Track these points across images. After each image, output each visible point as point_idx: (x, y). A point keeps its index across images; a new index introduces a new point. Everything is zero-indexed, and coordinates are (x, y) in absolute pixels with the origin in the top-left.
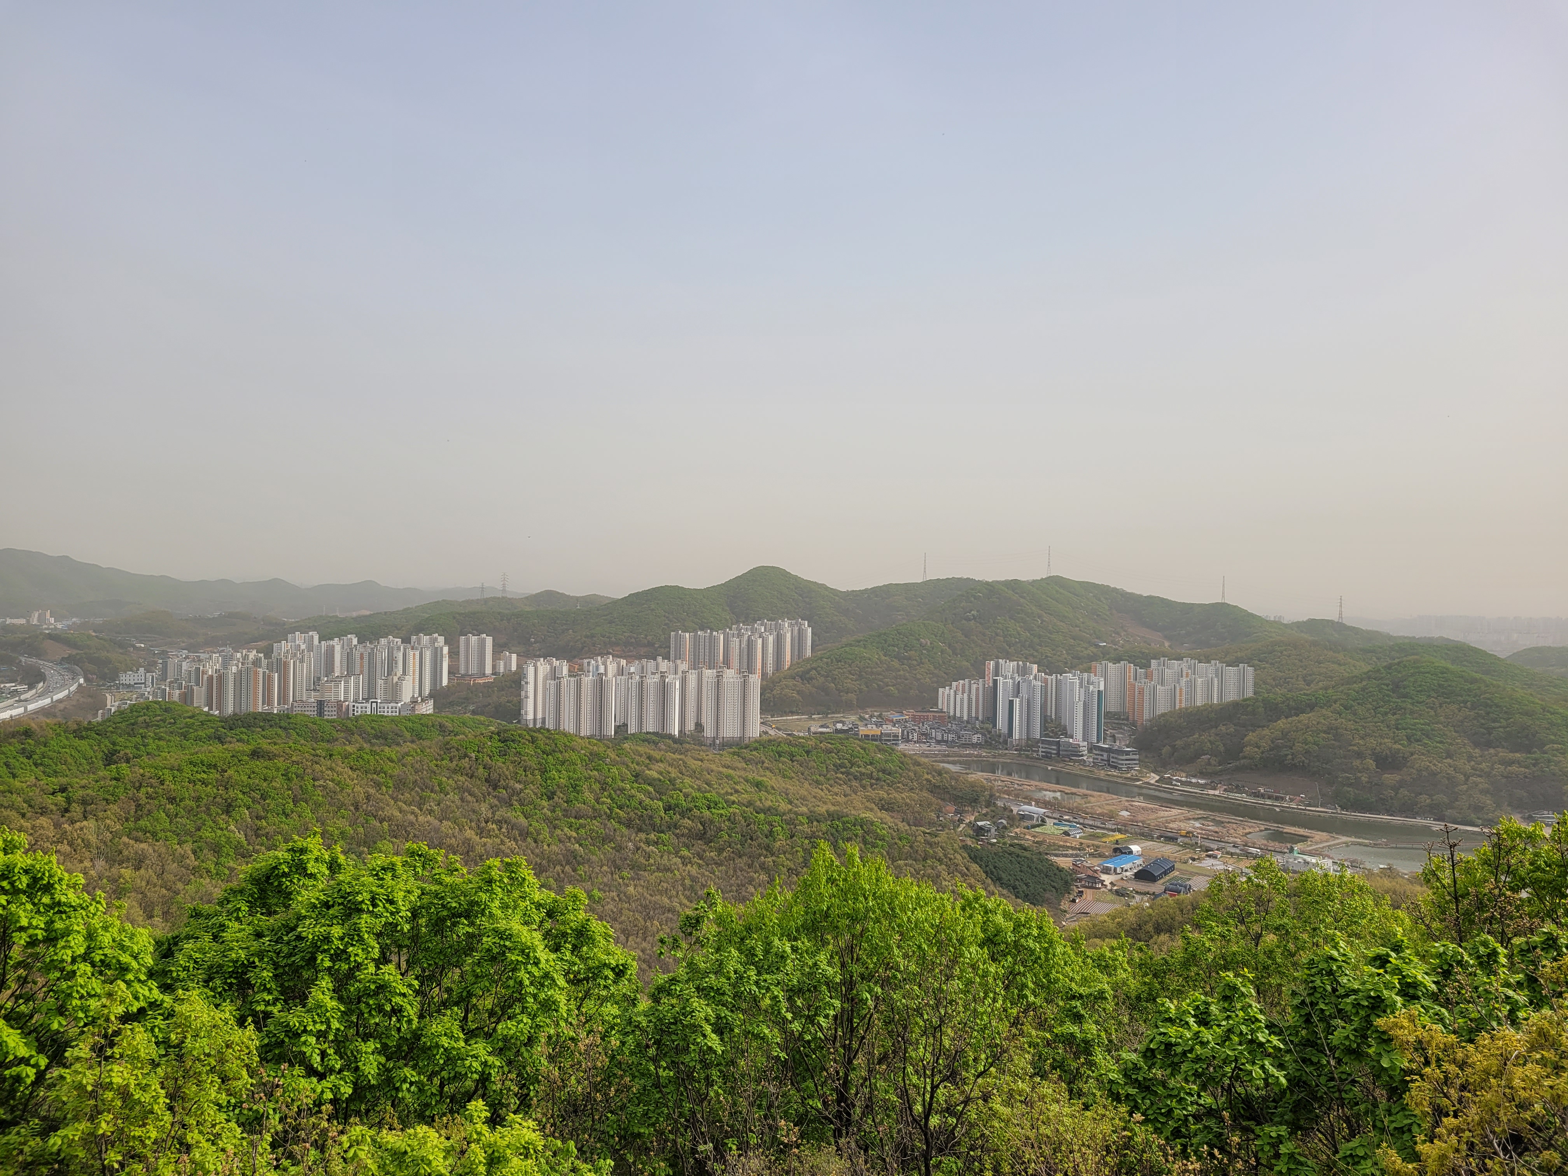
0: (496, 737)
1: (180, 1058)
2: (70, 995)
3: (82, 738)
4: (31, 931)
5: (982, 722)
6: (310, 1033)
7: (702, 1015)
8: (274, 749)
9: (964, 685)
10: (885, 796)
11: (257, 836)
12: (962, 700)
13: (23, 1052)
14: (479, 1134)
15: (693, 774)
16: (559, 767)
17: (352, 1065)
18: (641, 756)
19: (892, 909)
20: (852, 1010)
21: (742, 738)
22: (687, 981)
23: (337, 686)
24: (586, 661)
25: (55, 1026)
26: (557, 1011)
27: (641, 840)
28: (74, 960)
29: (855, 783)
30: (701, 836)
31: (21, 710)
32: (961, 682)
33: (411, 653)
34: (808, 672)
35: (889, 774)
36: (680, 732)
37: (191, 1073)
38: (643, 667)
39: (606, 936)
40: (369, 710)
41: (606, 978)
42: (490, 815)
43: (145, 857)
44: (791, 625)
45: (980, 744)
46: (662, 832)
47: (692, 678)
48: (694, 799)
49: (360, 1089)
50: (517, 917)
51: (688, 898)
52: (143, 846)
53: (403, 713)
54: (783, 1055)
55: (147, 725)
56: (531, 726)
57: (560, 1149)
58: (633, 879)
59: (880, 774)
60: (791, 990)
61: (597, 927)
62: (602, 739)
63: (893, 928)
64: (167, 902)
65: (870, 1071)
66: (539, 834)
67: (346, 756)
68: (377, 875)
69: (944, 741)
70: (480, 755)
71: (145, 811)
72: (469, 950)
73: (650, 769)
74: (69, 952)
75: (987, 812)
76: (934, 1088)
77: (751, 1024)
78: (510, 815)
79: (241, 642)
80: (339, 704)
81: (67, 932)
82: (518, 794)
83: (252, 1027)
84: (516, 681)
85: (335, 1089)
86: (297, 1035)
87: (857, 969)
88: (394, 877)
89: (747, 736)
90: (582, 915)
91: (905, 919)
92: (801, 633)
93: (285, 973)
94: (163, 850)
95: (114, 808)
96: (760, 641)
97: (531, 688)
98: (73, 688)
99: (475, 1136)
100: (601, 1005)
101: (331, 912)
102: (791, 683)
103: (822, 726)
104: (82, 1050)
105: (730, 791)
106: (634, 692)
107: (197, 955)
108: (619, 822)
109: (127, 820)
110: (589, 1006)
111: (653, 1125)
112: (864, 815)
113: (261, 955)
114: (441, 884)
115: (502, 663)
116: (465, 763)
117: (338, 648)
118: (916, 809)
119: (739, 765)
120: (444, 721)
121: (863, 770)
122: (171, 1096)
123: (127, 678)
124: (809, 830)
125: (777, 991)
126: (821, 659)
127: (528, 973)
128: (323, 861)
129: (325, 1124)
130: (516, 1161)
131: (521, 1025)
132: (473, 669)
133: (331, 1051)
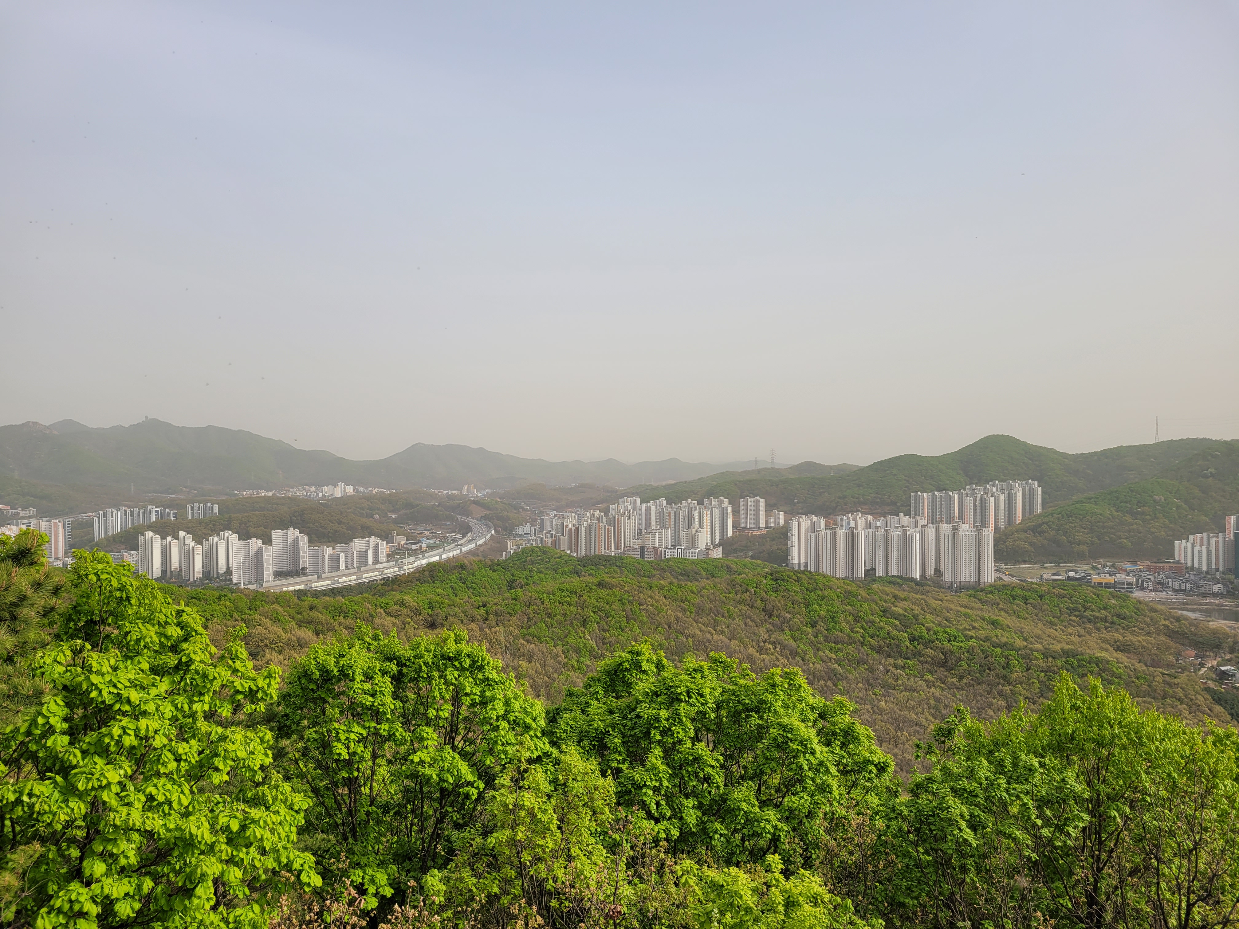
0: (770, 577)
1: (565, 794)
2: (496, 742)
3: (494, 571)
4: (472, 696)
5: (1223, 573)
6: (648, 787)
7: (958, 812)
8: (613, 581)
9: (1202, 539)
10: (1121, 638)
11: (604, 643)
12: (1200, 553)
13: (470, 777)
14: (777, 880)
15: (934, 612)
16: (820, 602)
17: (678, 815)
18: (888, 595)
19: (1139, 738)
20: (1100, 825)
21: (977, 583)
22: (942, 782)
23: (653, 537)
24: (839, 517)
25: (488, 762)
26: (831, 793)
27: (890, 664)
28: (497, 719)
29: (1088, 626)
30: (943, 664)
31: (459, 551)
32: (1199, 535)
33: (704, 512)
34: (1040, 525)
35: (1124, 619)
36: (921, 576)
37: (572, 805)
38: (887, 522)
39: (868, 737)
40: (676, 554)
41: (870, 772)
42: (767, 637)
43: (534, 654)
44: (1021, 485)
45: (1221, 594)
46: (908, 658)
47: (931, 531)
48: (935, 633)
49: (685, 834)
50: (796, 715)
51: (933, 715)
52: (532, 646)
53: (700, 557)
54: (1034, 856)
55: (533, 563)
56: (797, 568)
57: (839, 905)
58: (884, 696)
59: (1115, 618)
60: (1040, 800)
61: (861, 729)
62: (854, 580)
63: (1141, 756)
64: (548, 686)
65: (1122, 881)
66: (805, 654)
67: (661, 588)
68: (690, 674)
69: (1182, 590)
70: (758, 590)
71: (533, 622)
72: (759, 738)
73: (896, 606)
74: (495, 712)
75: (1231, 658)
76: (1190, 906)
77: (1003, 825)
78: (782, 637)
79: (589, 504)
80: (655, 550)
81: (493, 699)
82: (788, 622)
83: (610, 777)
84: (784, 534)
85: (667, 831)
86: (640, 788)
87: (1103, 788)
88: (703, 677)
89: (982, 581)
90: (848, 719)
91: (1153, 748)
92: (1031, 494)
93: (629, 741)
94: (545, 650)
95: (514, 619)
96: (992, 500)
97: (795, 539)
98: (488, 537)
99: (774, 882)
100: (867, 793)
101: (659, 699)
102: (1023, 535)
103: (1054, 574)
104: (504, 780)
105: (968, 627)
106: (880, 543)
107: (572, 723)
108: (872, 649)
109: (522, 628)
110: (856, 794)
111: (917, 898)
112: (1099, 655)
113: (613, 726)
114: (736, 685)
115: (772, 519)
116: (747, 596)
117: (653, 509)
118: (1153, 652)
119: (974, 605)
120: (730, 563)
121: (1097, 614)
122: (561, 820)
123: (519, 530)
124: (1044, 665)
125: (1026, 799)
126: (1052, 514)
127: (807, 760)
128: (652, 662)
129: (662, 856)
130: (807, 908)
131: (803, 801)
132: (751, 524)
133: (663, 803)
